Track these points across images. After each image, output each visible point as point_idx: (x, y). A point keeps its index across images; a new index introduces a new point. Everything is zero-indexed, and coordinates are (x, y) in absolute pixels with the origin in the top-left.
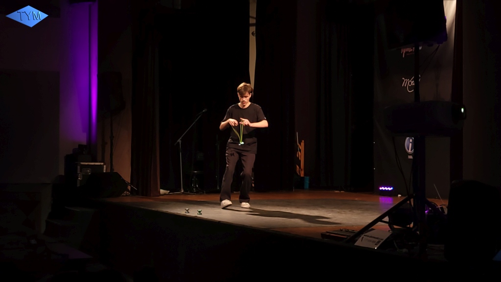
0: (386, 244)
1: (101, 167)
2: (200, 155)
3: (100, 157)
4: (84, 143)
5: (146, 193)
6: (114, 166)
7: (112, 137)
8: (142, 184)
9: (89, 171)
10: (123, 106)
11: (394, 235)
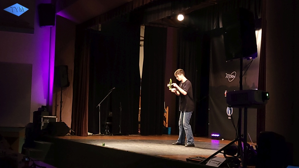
0: (223, 165)
1: (55, 119)
2: (111, 114)
3: (54, 113)
4: (45, 105)
5: (80, 134)
6: (62, 119)
7: (61, 102)
8: (78, 129)
9: (48, 121)
10: (68, 85)
11: (228, 160)
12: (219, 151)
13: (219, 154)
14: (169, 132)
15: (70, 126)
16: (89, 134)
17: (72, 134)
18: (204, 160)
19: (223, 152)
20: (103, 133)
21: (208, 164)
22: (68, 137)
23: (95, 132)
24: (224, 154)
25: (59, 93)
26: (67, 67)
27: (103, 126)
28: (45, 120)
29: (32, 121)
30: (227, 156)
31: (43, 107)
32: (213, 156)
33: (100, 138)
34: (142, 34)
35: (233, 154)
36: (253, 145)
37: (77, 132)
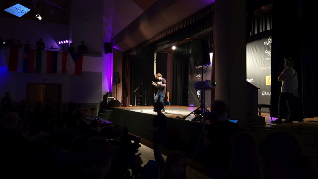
0: (194, 120)
1: (113, 99)
2: (141, 96)
3: (113, 96)
4: (109, 92)
5: (126, 106)
6: (117, 98)
7: (116, 90)
8: (125, 103)
9: (110, 100)
10: (120, 82)
11: (196, 117)
12: (192, 113)
13: (192, 114)
14: (170, 104)
15: (121, 102)
16: (130, 105)
17: (122, 106)
18: (184, 117)
19: (194, 113)
20: (137, 105)
21: (187, 119)
22: (120, 107)
23: (133, 105)
24: (195, 114)
25: (115, 86)
26: (119, 73)
27: (137, 102)
28: (109, 99)
29: (102, 100)
30: (196, 115)
31: (108, 93)
32: (189, 115)
33: (135, 107)
34: (155, 56)
35: (199, 114)
36: (209, 109)
37: (124, 105)
